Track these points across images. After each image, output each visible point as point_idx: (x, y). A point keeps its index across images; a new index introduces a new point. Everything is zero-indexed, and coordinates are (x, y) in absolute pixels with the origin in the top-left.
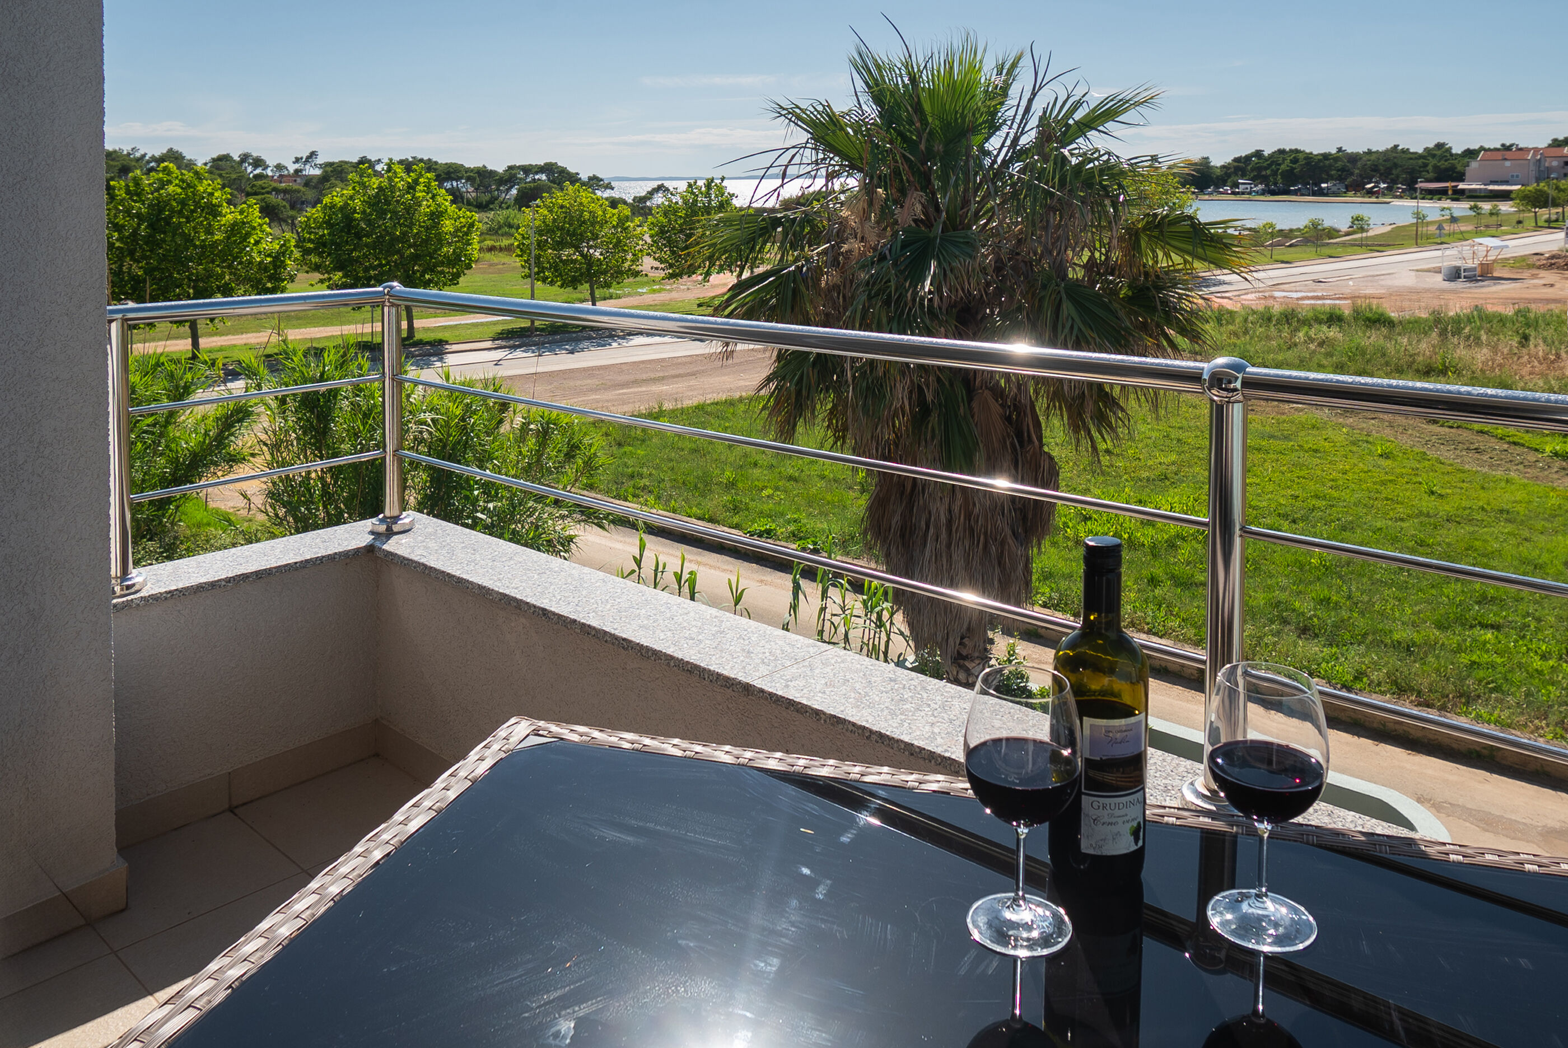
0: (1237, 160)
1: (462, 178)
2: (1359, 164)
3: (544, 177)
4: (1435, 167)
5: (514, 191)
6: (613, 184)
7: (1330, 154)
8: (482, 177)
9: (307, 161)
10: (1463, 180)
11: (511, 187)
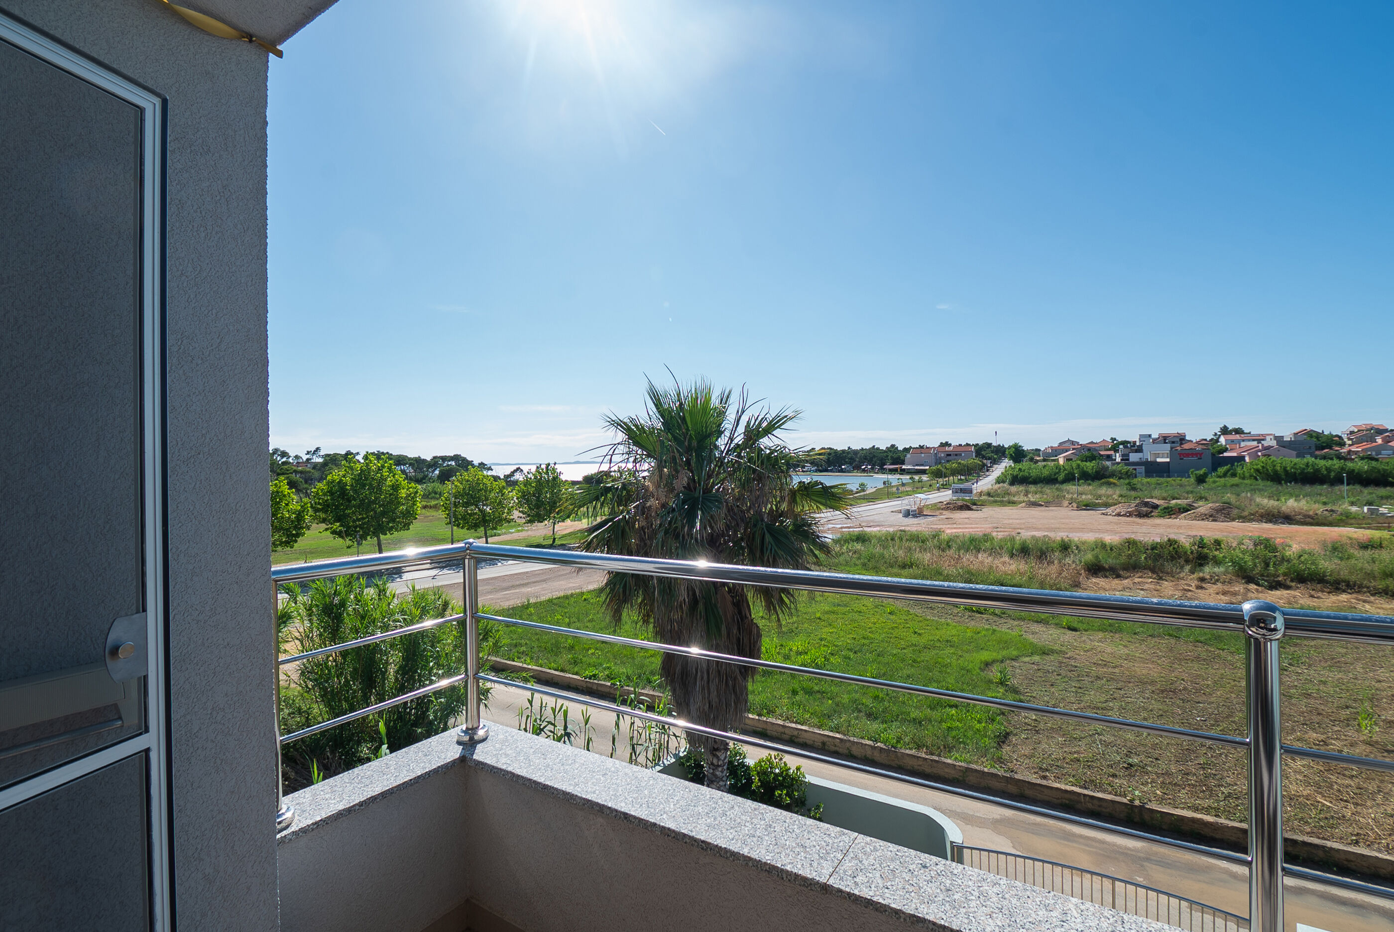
1: (406, 464)
2: (858, 456)
3: (453, 463)
4: (892, 457)
5: (437, 472)
6: (492, 467)
7: (845, 450)
8: (418, 463)
9: (314, 453)
10: (904, 464)
11: (435, 469)
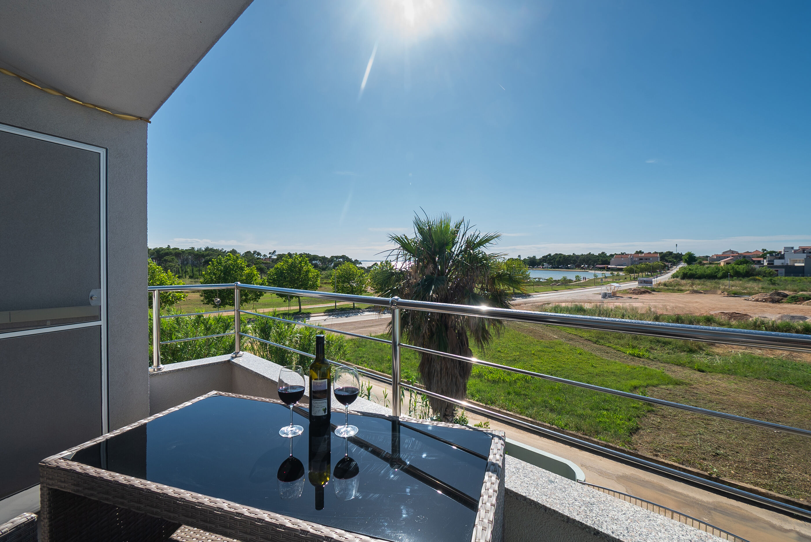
0: (543, 257)
1: (317, 260)
2: (579, 259)
3: (342, 260)
4: (602, 260)
5: (333, 265)
7: (571, 255)
8: (324, 259)
9: (273, 254)
10: (609, 264)
11: (332, 263)
